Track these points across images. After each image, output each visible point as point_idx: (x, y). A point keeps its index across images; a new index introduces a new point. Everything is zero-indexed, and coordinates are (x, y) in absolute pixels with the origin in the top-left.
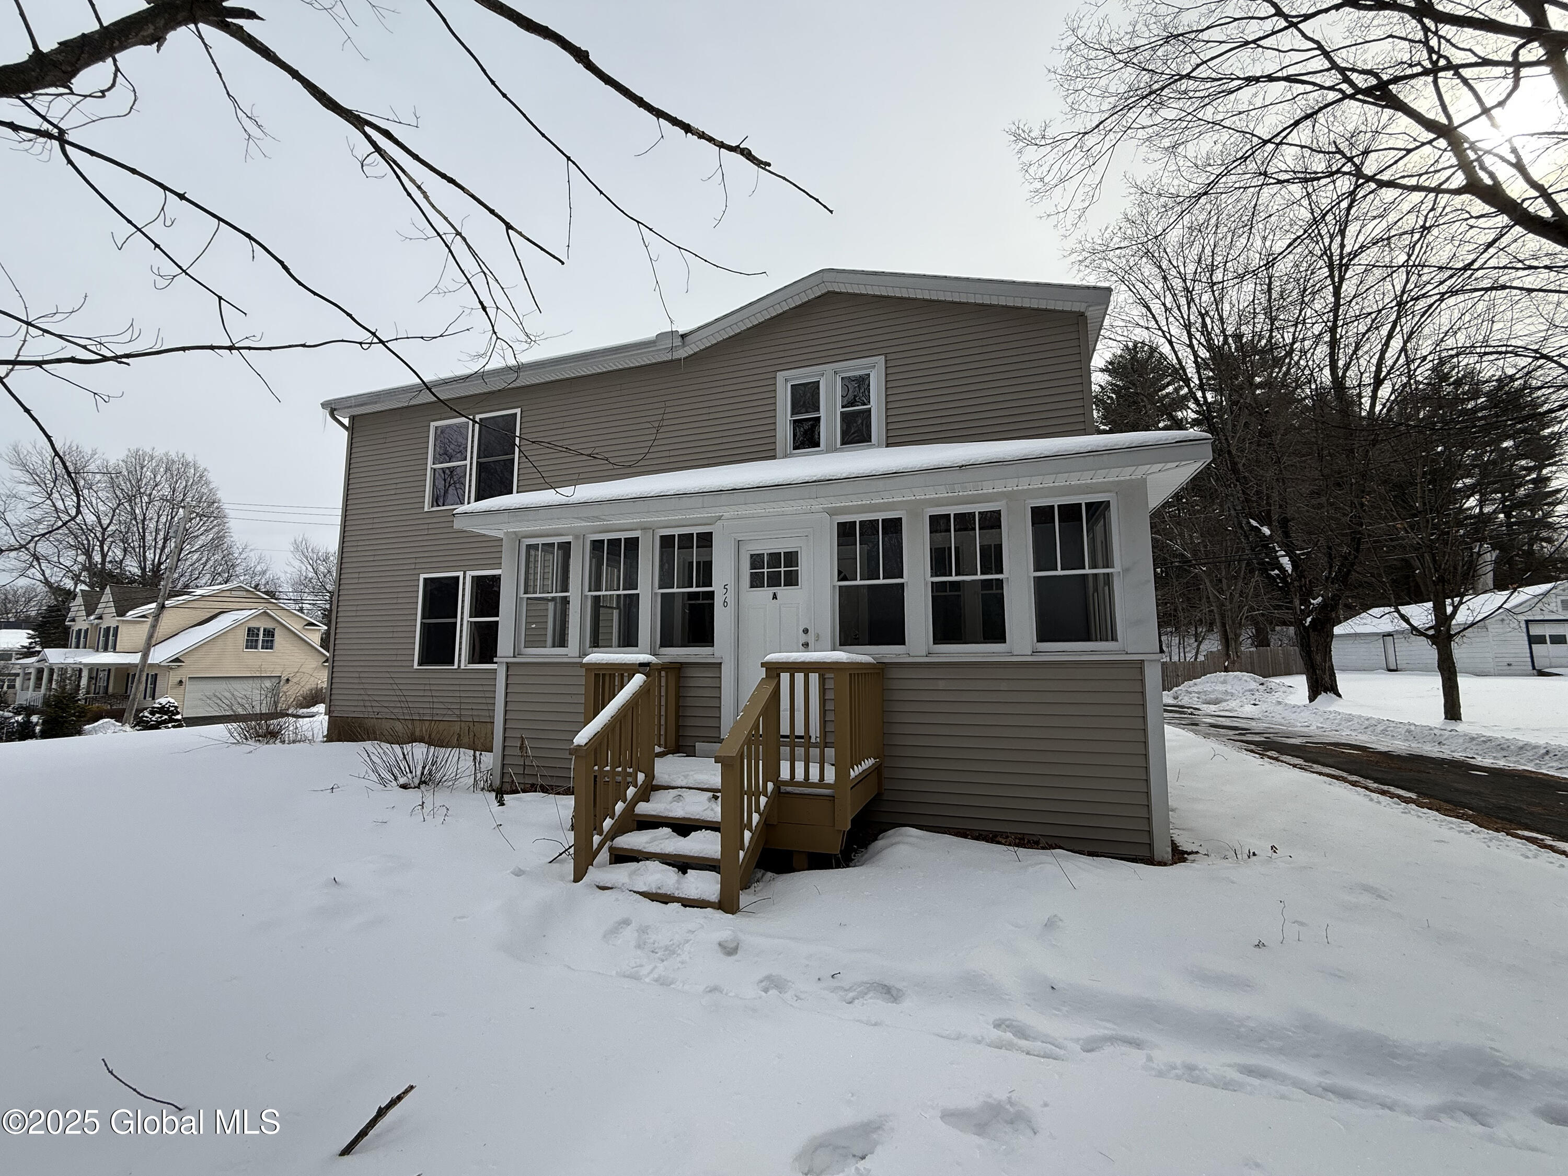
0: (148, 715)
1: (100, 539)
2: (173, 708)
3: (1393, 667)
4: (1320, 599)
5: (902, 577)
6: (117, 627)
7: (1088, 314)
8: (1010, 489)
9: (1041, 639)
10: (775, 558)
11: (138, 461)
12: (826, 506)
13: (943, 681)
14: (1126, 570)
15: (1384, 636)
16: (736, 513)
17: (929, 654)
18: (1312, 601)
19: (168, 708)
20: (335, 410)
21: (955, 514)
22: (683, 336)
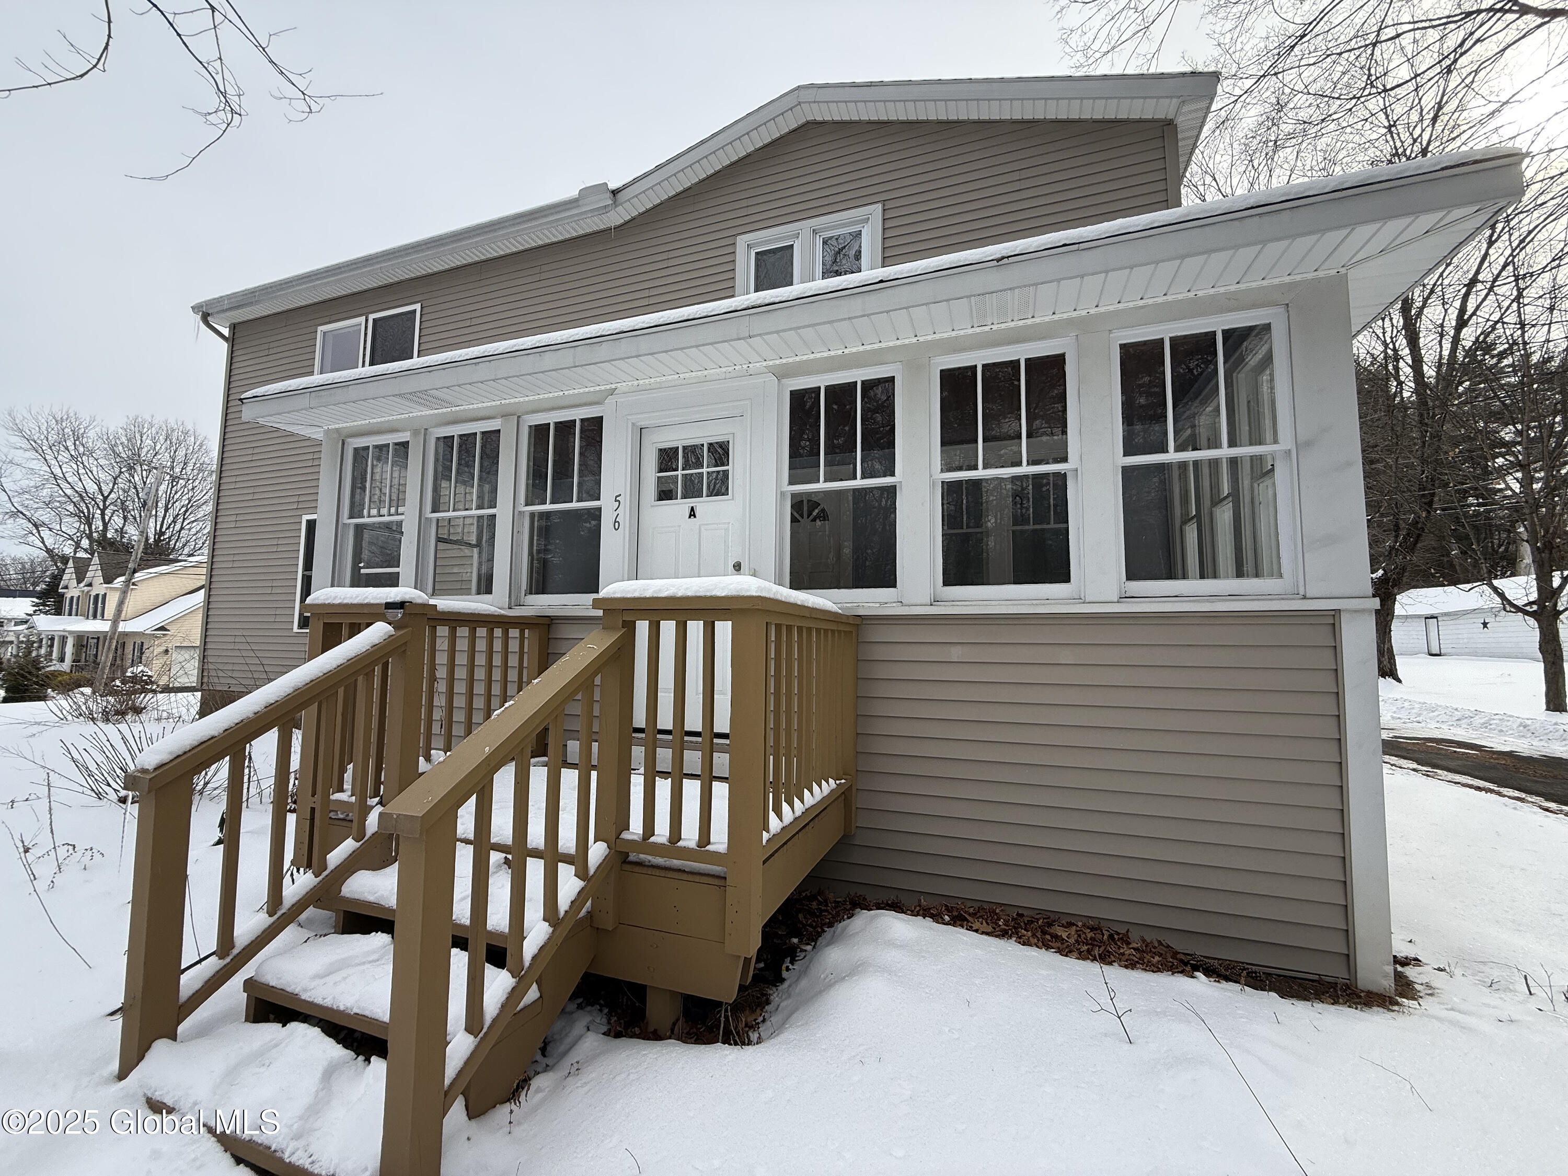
0: (120, 684)
1: (102, 508)
2: (146, 678)
3: (1435, 650)
4: (1380, 572)
5: (893, 474)
6: (106, 594)
7: (1180, 120)
8: (1084, 313)
9: (1132, 575)
10: (693, 454)
11: (136, 429)
12: (771, 363)
13: (959, 647)
14: (1302, 446)
15: (1426, 618)
16: (636, 383)
17: (935, 601)
19: (141, 677)
20: (209, 315)
21: (984, 366)
22: (615, 193)
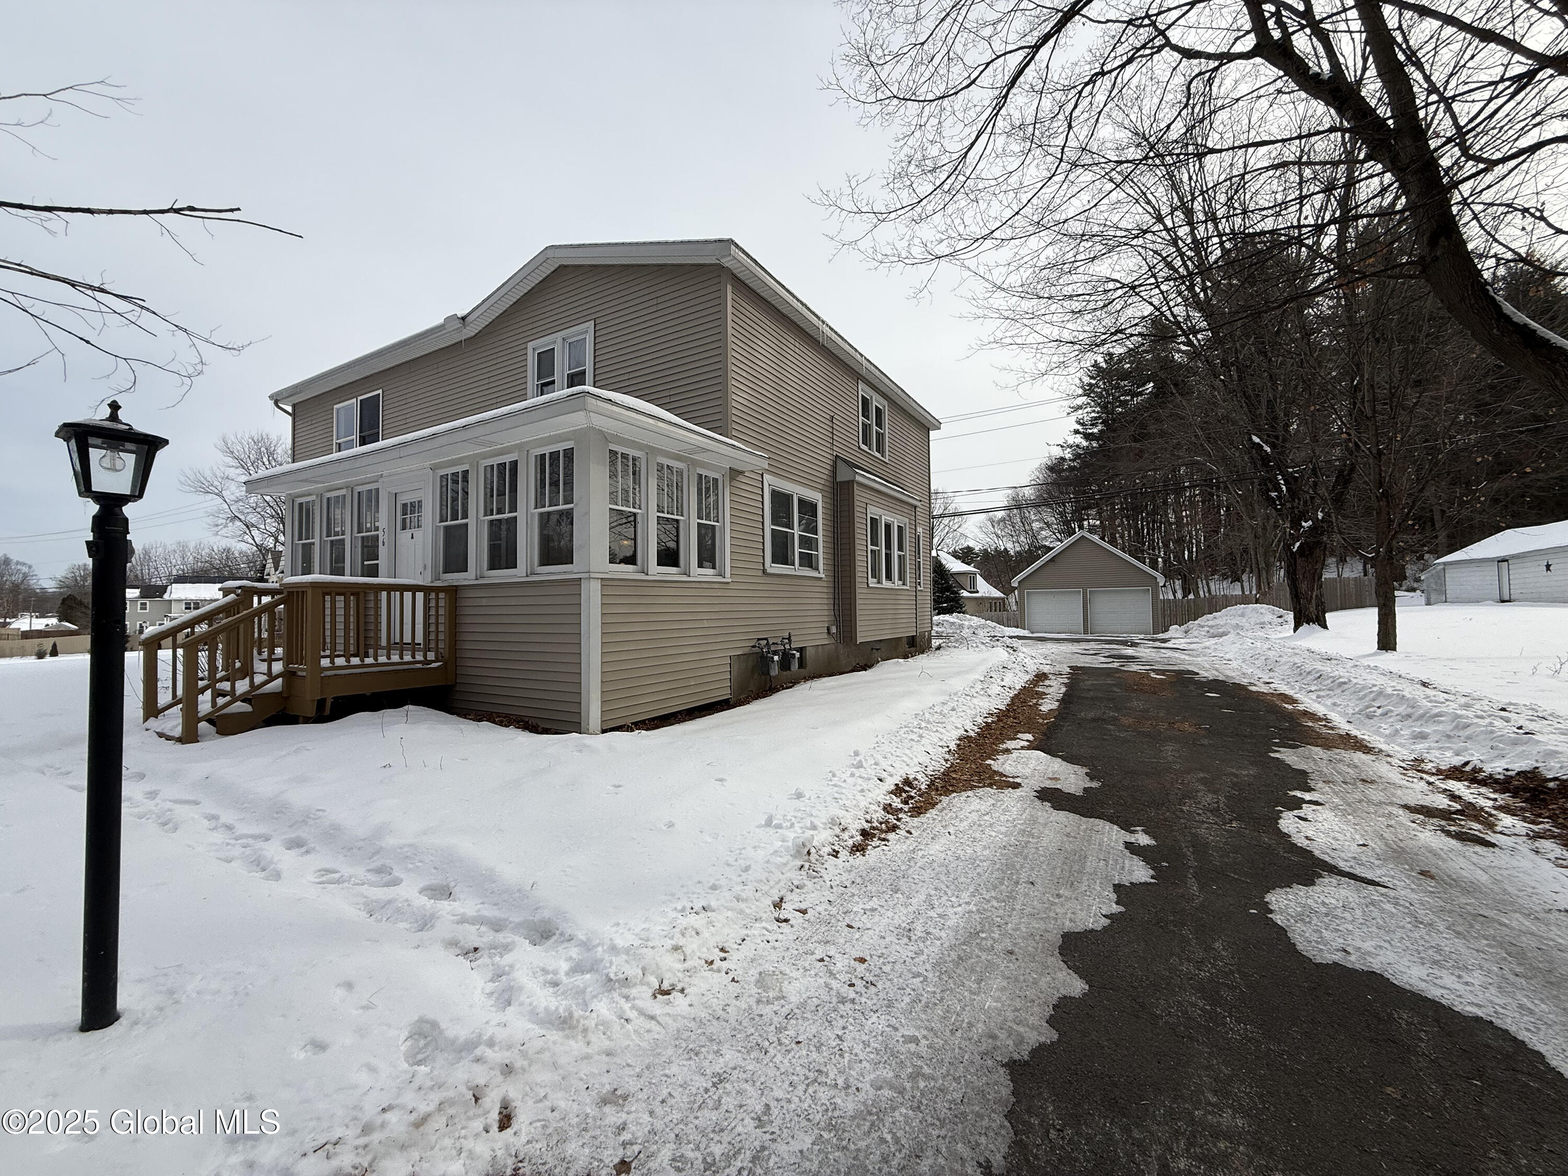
3: (1506, 597)
4: (1310, 523)
5: (468, 518)
10: (413, 506)
15: (1499, 561)
16: (388, 472)
17: (486, 577)
18: (1304, 524)
20: (278, 400)
21: (497, 464)
22: (463, 318)
